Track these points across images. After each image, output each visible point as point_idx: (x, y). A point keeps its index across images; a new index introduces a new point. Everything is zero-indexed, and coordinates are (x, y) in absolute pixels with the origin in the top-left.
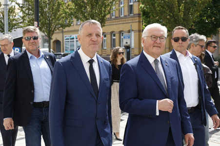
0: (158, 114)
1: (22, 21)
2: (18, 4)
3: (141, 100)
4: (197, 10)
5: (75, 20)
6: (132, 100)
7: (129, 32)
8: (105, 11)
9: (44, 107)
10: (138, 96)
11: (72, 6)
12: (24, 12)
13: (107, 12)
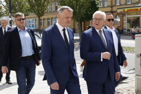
0: (102, 60)
1: (5, 13)
2: (3, 5)
3: (92, 52)
4: (84, 9)
5: (30, 13)
6: (87, 52)
7: (56, 18)
8: (44, 9)
9: (28, 59)
10: (91, 50)
11: (29, 6)
12: (6, 9)
13: (45, 9)
